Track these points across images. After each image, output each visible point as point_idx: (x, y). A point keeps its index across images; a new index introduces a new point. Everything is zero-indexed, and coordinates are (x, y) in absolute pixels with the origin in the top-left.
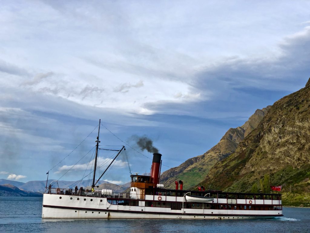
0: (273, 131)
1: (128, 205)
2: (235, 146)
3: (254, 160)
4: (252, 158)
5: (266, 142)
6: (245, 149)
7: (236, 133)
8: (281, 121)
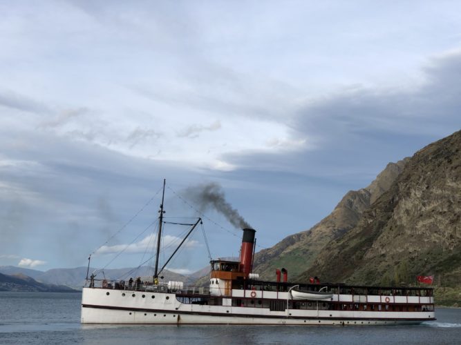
0: (412, 194)
1: (207, 304)
2: (357, 217)
3: (385, 237)
4: (381, 235)
5: (402, 212)
6: (372, 221)
7: (357, 198)
8: (424, 179)
